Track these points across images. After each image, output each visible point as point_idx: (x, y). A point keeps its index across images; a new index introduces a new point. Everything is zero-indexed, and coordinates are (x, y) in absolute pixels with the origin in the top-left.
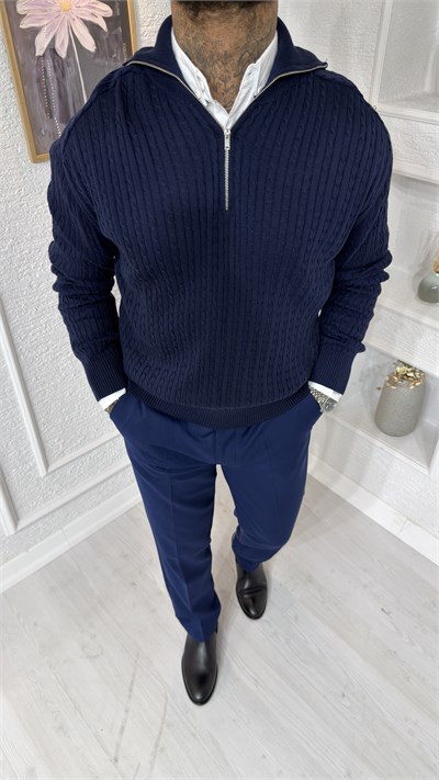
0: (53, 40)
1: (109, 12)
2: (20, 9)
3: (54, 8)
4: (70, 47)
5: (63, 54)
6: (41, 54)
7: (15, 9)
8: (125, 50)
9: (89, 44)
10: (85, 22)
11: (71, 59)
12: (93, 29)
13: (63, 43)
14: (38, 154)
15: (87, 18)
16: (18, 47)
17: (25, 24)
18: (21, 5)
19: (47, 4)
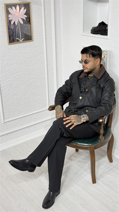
0: (15, 22)
1: (26, 16)
2: (9, 17)
4: (18, 23)
5: (16, 24)
6: (12, 24)
8: (29, 23)
9: (22, 22)
10: (21, 18)
11: (18, 25)
12: (23, 20)
14: (9, 43)
17: (10, 19)
18: (10, 16)
19: (14, 15)
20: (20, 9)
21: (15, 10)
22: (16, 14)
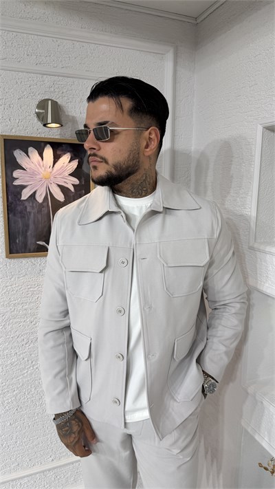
0: (35, 193)
1: (76, 181)
3: (38, 177)
4: (46, 198)
5: (40, 199)
6: (25, 198)
7: (12, 175)
9: (60, 197)
10: (59, 186)
11: (45, 204)
12: (64, 189)
13: (41, 195)
14: (10, 253)
15: (60, 184)
16: (9, 194)
17: (16, 183)
18: (16, 174)
19: (33, 174)
20: (56, 158)
21: (40, 158)
22: (42, 170)
